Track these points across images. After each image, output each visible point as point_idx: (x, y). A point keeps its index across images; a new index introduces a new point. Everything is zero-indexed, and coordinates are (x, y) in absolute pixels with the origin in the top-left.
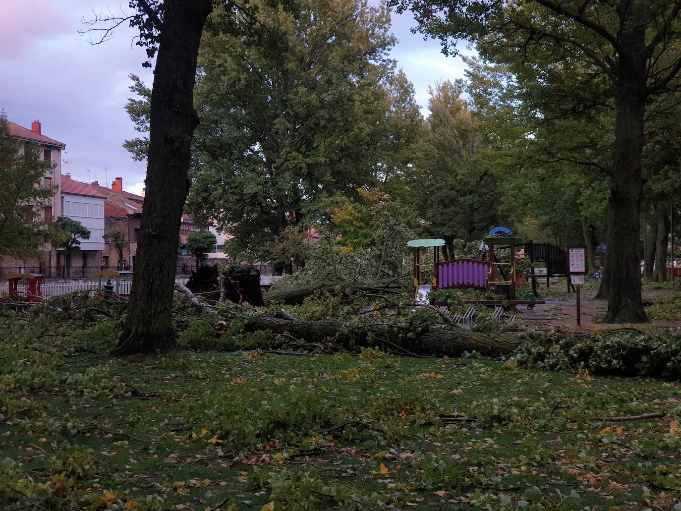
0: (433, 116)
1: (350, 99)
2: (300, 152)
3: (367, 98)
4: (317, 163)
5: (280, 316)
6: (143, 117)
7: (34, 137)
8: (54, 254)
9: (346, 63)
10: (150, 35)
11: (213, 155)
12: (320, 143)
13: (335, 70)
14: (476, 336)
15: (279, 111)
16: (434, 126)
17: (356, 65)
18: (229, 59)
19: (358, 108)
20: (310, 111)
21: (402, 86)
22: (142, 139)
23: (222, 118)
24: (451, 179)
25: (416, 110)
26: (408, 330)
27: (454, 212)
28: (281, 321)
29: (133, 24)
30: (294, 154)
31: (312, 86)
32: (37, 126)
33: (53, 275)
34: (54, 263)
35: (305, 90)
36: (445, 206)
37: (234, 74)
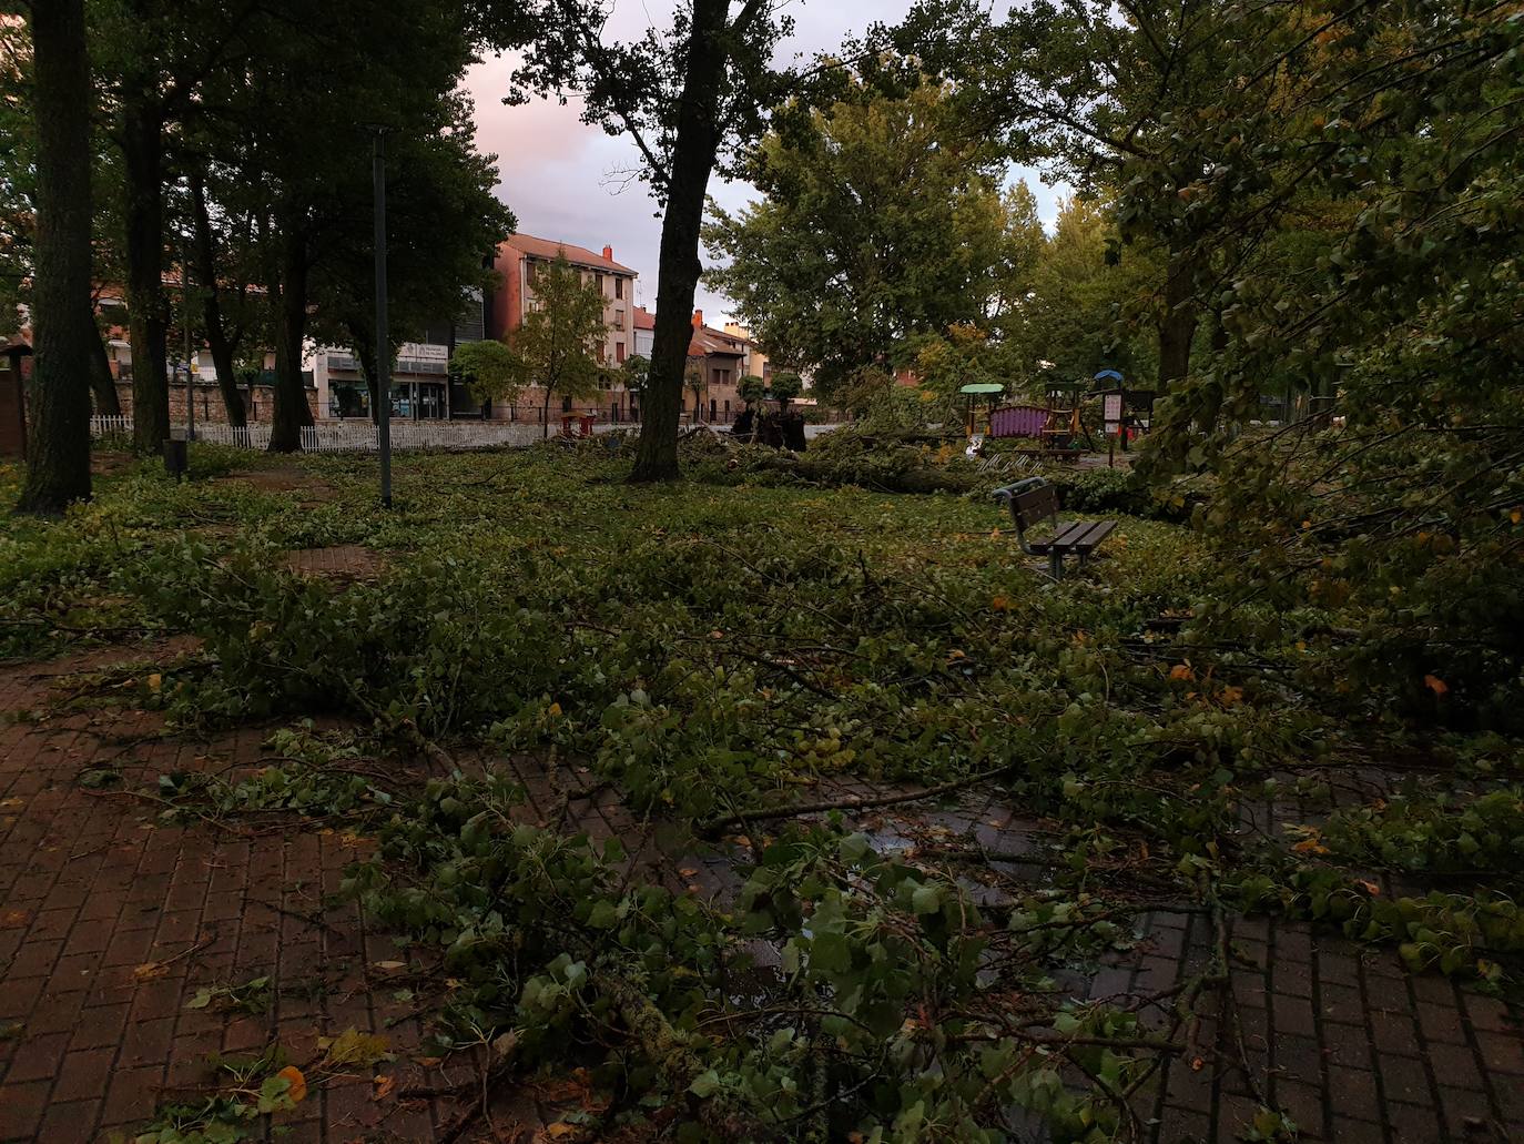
0: (1060, 234)
1: (948, 218)
2: (889, 282)
3: (968, 217)
4: (908, 295)
5: (790, 457)
6: (717, 243)
7: (605, 264)
8: (627, 395)
9: (945, 174)
10: (660, 187)
11: (791, 286)
12: (913, 272)
13: (932, 183)
14: (946, 476)
15: (865, 234)
16: (1061, 247)
17: (957, 177)
18: (809, 174)
19: (957, 228)
20: (900, 234)
21: (1022, 199)
22: (715, 268)
23: (801, 242)
24: (1074, 312)
25: (1038, 228)
26: (890, 469)
27: (1077, 351)
28: (790, 462)
29: (642, 179)
30: (881, 283)
31: (904, 204)
32: (608, 251)
33: (626, 418)
34: (627, 406)
35: (896, 208)
36: (1070, 345)
37: (815, 191)
